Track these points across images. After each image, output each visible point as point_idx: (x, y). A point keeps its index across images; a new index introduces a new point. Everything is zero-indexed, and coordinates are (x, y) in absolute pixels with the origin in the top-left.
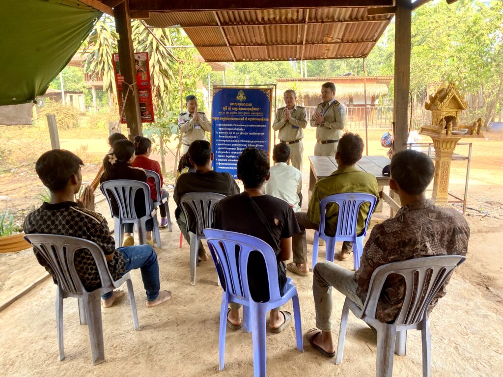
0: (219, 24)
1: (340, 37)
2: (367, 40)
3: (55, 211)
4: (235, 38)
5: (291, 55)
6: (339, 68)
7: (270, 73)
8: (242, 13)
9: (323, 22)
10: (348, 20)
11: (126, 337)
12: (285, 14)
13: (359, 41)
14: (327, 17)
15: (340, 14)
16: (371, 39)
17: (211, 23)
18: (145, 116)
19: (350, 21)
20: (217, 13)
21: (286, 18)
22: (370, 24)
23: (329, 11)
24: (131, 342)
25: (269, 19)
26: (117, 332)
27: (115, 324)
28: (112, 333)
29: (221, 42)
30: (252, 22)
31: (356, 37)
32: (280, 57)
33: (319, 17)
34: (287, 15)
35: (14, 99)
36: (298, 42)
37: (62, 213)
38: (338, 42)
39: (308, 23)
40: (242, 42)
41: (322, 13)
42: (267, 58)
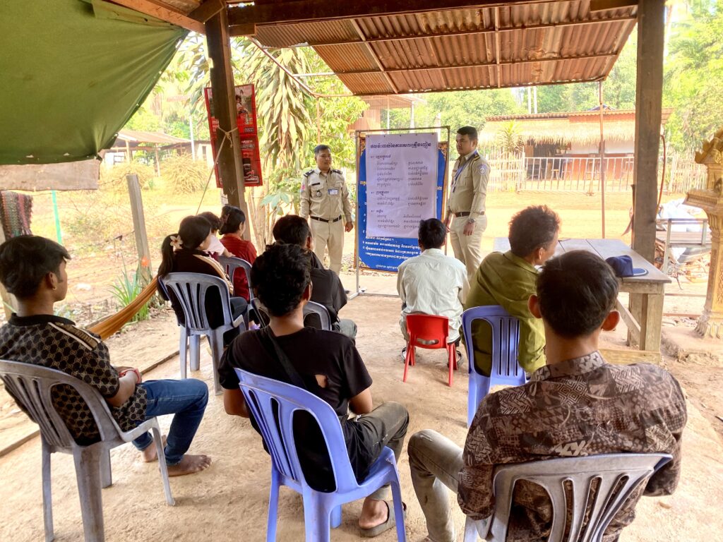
0: (363, 38)
1: (556, 49)
2: (602, 53)
3: (26, 327)
4: (391, 58)
5: (482, 81)
6: (588, 99)
7: (480, 109)
8: (394, 19)
9: (523, 27)
10: (565, 21)
11: (149, 516)
12: (461, 18)
13: (589, 54)
14: (530, 18)
15: (550, 12)
16: (609, 49)
17: (351, 38)
18: (250, 178)
19: (566, 23)
20: (357, 21)
21: (464, 24)
22: (603, 26)
23: (531, 8)
24: (153, 524)
25: (437, 27)
26: (141, 506)
27: (143, 491)
28: (133, 506)
29: (372, 66)
30: (413, 33)
31: (582, 49)
32: (464, 84)
33: (516, 19)
34: (464, 18)
35: (67, 154)
36: (489, 60)
37: (35, 330)
38: (554, 58)
39: (499, 29)
40: (403, 63)
41: (521, 13)
42: (445, 86)
